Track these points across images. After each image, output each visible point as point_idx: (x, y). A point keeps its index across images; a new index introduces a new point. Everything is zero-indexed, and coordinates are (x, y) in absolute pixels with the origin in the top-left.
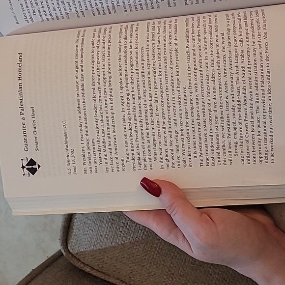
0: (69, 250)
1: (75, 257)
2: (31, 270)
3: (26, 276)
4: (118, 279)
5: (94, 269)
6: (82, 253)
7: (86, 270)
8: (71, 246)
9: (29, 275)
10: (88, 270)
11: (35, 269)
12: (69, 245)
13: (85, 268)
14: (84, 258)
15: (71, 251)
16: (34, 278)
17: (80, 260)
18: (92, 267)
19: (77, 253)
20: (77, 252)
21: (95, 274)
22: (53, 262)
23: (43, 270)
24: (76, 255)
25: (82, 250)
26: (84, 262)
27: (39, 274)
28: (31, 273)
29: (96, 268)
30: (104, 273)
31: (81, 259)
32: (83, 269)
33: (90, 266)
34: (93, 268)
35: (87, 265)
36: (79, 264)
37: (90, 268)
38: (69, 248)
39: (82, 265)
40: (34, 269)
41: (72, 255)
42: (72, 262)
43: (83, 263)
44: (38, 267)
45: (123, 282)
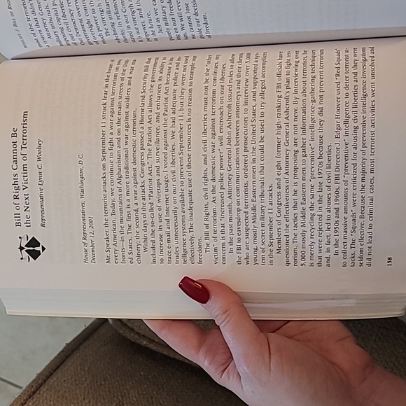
1: (126, 325)
2: (65, 345)
3: (59, 354)
5: (154, 341)
7: (141, 344)
9: (62, 351)
10: (145, 343)
11: (71, 342)
13: (141, 340)
14: (140, 326)
16: (70, 355)
17: (133, 330)
18: (150, 339)
19: (129, 320)
21: (154, 348)
23: (81, 344)
24: (126, 323)
26: (140, 331)
27: (75, 349)
28: (65, 348)
31: (135, 328)
32: (138, 342)
33: (147, 338)
35: (144, 336)
36: (132, 335)
39: (136, 336)
40: (68, 342)
41: (123, 322)
42: (121, 332)
43: (137, 333)
44: (74, 340)
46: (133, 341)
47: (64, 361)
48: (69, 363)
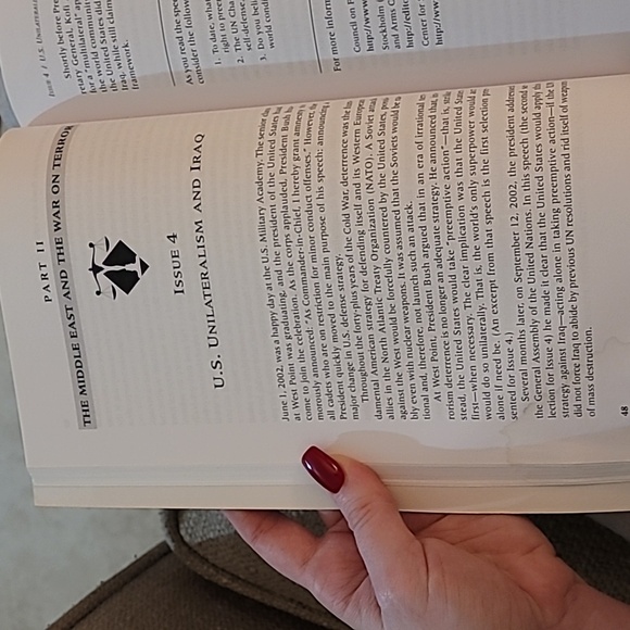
0: (182, 537)
1: (195, 552)
2: (99, 584)
3: (88, 597)
4: (292, 600)
5: (239, 578)
6: (211, 543)
7: (220, 583)
8: (187, 529)
9: (94, 593)
10: (225, 581)
11: (109, 581)
12: (181, 526)
14: (216, 553)
15: (187, 539)
16: (105, 599)
17: (207, 560)
18: (232, 575)
19: (200, 544)
20: (199, 540)
21: (240, 590)
22: (147, 568)
23: (125, 584)
24: (196, 549)
25: (212, 535)
26: (217, 562)
27: (116, 591)
28: (99, 588)
29: (241, 576)
30: (259, 587)
31: (209, 557)
32: (214, 579)
33: (228, 573)
34: (235, 577)
35: (223, 570)
36: (205, 567)
37: (229, 576)
38: (183, 533)
39: (211, 570)
40: (104, 580)
41: (190, 548)
42: (188, 563)
43: (213, 565)
44: (115, 577)
45: (304, 607)
46: (206, 578)
47: (95, 608)
48: (102, 610)
